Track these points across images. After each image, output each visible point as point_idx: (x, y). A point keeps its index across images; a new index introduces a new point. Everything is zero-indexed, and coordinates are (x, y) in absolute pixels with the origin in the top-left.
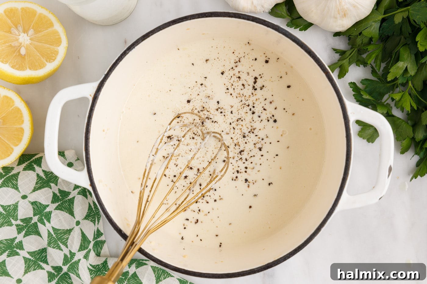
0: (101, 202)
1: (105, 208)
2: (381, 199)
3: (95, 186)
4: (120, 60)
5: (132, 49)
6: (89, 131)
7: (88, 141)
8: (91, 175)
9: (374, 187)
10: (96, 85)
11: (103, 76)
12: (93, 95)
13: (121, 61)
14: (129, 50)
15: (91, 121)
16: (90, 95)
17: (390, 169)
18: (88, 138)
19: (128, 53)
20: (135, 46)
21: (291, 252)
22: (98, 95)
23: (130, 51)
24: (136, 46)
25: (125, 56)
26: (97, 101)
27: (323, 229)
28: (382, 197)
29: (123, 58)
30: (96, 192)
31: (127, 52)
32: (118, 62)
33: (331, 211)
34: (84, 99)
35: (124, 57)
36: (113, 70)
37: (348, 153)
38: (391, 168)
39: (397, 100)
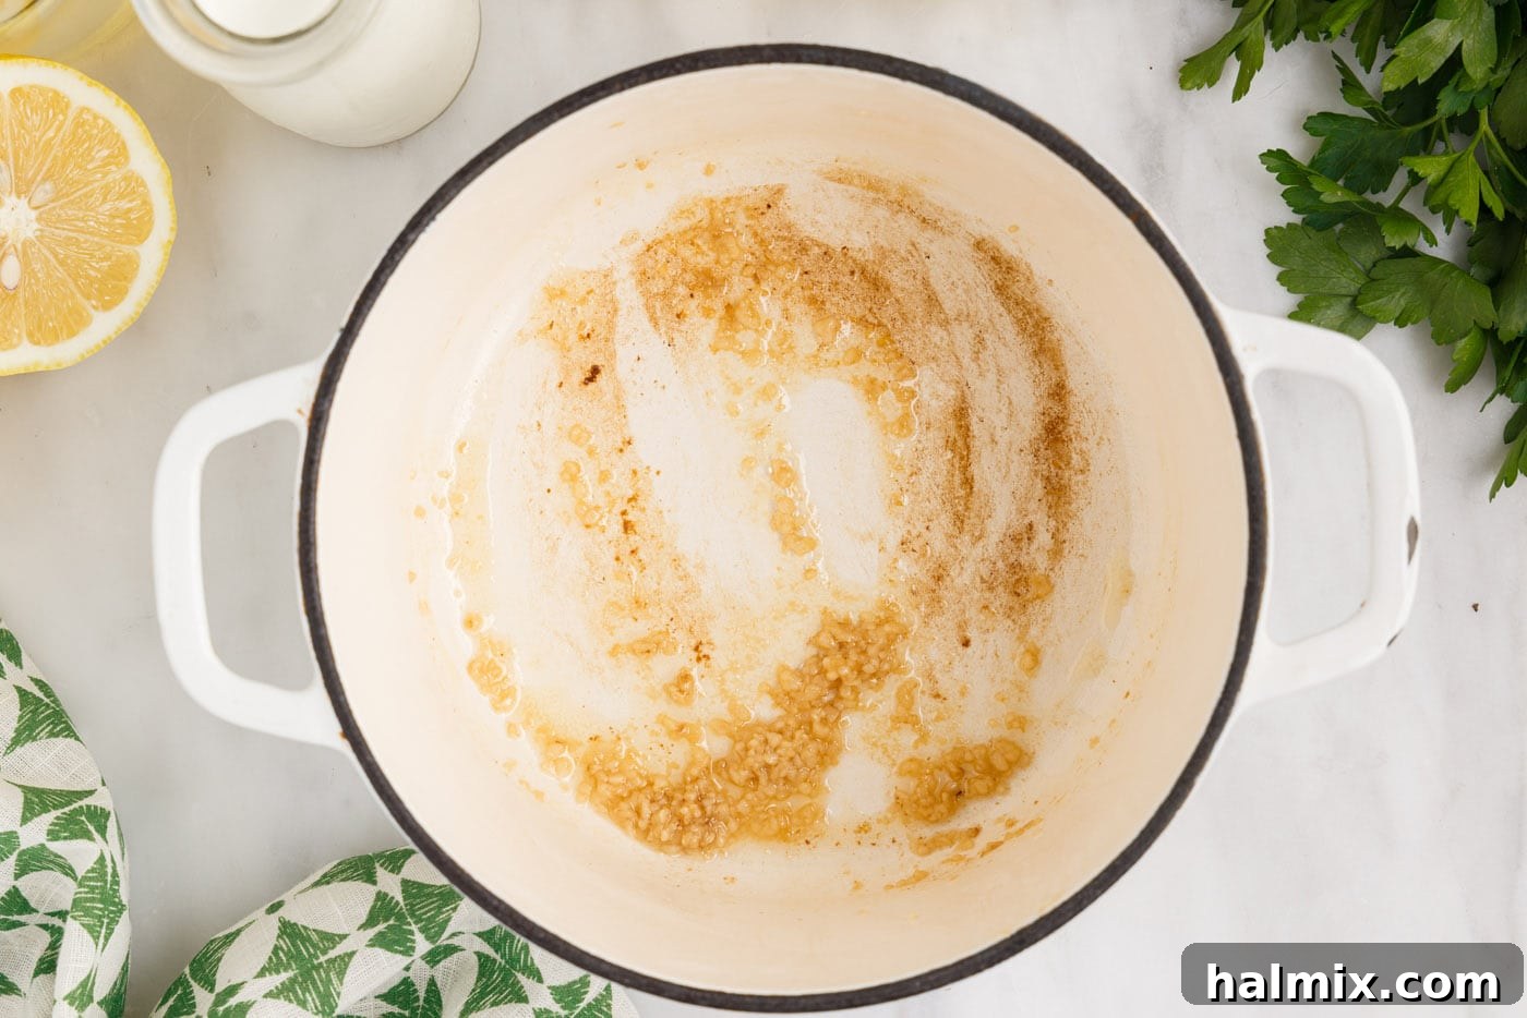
0: (390, 792)
1: (407, 811)
2: (1393, 644)
3: (360, 735)
4: (388, 271)
5: (427, 224)
6: (312, 540)
7: (313, 576)
8: (342, 699)
9: (1362, 605)
10: (313, 372)
11: (337, 336)
12: (307, 411)
13: (392, 272)
14: (417, 231)
15: (312, 504)
16: (300, 411)
17: (1413, 531)
18: (312, 565)
19: (414, 241)
20: (433, 212)
21: (1096, 879)
22: (326, 405)
23: (420, 233)
24: (439, 211)
25: (406, 251)
26: (325, 429)
27: (1201, 781)
28: (1395, 637)
29: (399, 261)
30: (369, 758)
31: (411, 237)
32: (382, 278)
33: (1222, 708)
34: (278, 427)
35: (402, 257)
36: (369, 309)
37: (1254, 493)
38: (1416, 527)
39: (1430, 180)
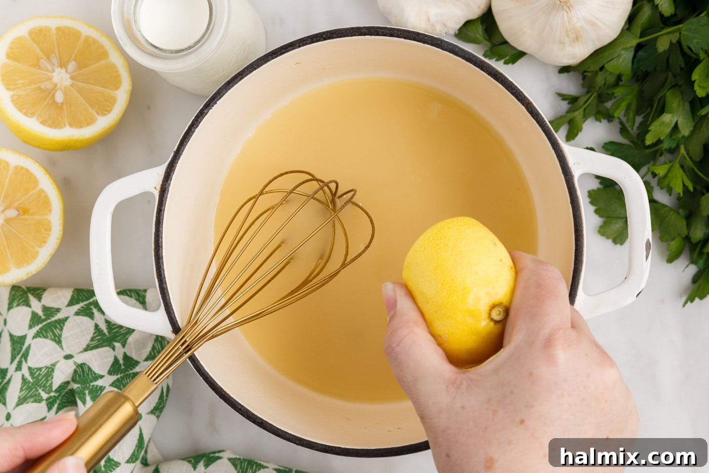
2: (639, 296)
7: (161, 261)
8: (173, 315)
9: (626, 278)
10: (161, 170)
12: (159, 188)
15: (160, 229)
16: (155, 188)
17: (648, 245)
18: (160, 256)
22: (167, 185)
28: (640, 292)
34: (147, 195)
39: (661, 175)
